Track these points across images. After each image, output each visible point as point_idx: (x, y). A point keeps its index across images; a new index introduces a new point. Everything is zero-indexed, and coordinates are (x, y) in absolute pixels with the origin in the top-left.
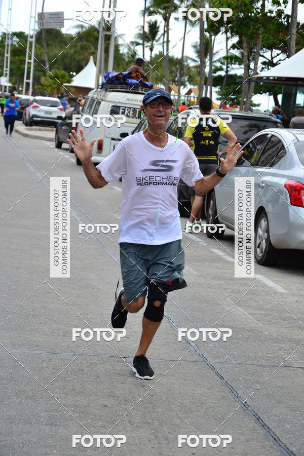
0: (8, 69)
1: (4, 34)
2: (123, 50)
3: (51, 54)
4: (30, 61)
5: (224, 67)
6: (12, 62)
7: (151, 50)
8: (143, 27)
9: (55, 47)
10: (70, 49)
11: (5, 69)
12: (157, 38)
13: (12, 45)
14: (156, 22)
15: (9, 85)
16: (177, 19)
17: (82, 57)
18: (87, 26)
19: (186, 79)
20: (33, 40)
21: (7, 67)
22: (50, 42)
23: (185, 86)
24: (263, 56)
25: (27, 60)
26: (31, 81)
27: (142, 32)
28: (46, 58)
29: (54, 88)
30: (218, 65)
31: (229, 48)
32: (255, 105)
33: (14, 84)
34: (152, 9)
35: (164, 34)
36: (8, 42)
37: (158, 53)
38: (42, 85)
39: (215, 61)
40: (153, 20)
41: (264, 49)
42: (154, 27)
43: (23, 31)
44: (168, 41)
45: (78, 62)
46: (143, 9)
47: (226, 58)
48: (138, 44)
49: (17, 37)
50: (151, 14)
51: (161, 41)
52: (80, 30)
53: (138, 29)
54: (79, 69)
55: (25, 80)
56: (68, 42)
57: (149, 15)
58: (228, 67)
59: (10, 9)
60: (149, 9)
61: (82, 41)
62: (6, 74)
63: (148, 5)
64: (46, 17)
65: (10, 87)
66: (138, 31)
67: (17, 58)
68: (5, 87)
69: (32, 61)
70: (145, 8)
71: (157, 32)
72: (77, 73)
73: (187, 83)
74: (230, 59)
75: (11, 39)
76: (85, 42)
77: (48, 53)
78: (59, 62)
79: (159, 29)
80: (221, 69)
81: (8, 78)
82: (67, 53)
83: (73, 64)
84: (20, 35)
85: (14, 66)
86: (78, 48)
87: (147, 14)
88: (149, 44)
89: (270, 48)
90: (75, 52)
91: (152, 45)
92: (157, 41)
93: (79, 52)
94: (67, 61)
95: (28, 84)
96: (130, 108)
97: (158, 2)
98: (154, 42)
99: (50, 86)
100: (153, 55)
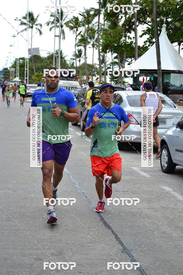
0: (18, 74)
1: (16, 59)
2: (68, 62)
3: (37, 66)
4: (27, 69)
5: (111, 67)
6: (20, 70)
8: (75, 52)
9: (38, 63)
10: (45, 63)
11: (17, 74)
12: (82, 56)
13: (20, 63)
15: (20, 80)
16: (90, 47)
19: (96, 73)
20: (28, 60)
21: (18, 73)
22: (36, 61)
23: (95, 76)
24: (128, 61)
25: (26, 69)
26: (28, 78)
27: (75, 54)
28: (34, 68)
29: (38, 81)
30: (109, 66)
31: (113, 59)
32: (126, 83)
33: (22, 80)
34: (79, 44)
35: (84, 54)
36: (18, 62)
37: (83, 63)
39: (108, 65)
40: (80, 49)
41: (128, 58)
42: (80, 51)
43: (24, 57)
44: (86, 58)
46: (75, 44)
47: (112, 63)
48: (74, 59)
49: (22, 60)
50: (78, 46)
51: (84, 57)
52: (48, 55)
55: (25, 78)
56: (44, 60)
57: (78, 47)
58: (113, 67)
59: (18, 48)
62: (18, 76)
63: (77, 42)
64: (32, 50)
65: (19, 81)
66: (73, 53)
67: (22, 68)
68: (18, 81)
69: (28, 69)
70: (76, 44)
73: (96, 75)
74: (114, 63)
75: (19, 61)
77: (35, 66)
78: (40, 69)
79: (82, 53)
80: (110, 68)
82: (44, 65)
84: (23, 59)
85: (21, 72)
87: (77, 46)
88: (78, 59)
89: (131, 58)
90: (47, 65)
91: (80, 59)
92: (82, 58)
95: (27, 80)
96: (65, 87)
97: (81, 41)
98: (81, 58)
99: (36, 79)
100: (81, 64)
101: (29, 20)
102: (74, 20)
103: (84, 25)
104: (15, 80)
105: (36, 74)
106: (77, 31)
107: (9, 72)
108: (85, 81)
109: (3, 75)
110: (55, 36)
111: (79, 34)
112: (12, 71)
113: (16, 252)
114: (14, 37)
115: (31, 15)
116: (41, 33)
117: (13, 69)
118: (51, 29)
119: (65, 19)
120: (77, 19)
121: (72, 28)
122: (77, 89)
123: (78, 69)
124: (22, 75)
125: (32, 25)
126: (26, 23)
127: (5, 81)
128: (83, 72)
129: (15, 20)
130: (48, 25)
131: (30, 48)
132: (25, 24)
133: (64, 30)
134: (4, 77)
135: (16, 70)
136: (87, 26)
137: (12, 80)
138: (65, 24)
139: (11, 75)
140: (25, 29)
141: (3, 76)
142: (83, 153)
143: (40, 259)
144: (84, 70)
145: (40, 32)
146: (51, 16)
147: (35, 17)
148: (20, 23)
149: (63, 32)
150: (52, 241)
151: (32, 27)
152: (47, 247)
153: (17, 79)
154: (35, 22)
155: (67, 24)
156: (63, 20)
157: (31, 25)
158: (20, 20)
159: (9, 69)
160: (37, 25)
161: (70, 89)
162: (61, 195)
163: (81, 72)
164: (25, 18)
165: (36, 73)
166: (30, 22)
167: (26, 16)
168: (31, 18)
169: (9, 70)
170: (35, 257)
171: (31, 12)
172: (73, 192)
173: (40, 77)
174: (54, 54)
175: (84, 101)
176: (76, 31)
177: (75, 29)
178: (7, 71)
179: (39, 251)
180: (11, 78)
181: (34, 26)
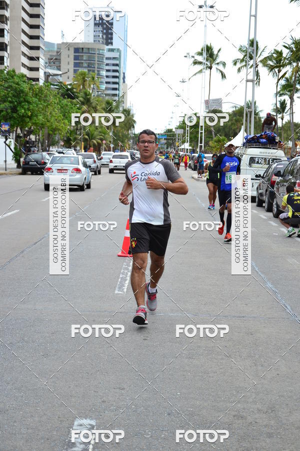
0: (189, 138)
6: (191, 133)
7: (282, 119)
8: (276, 104)
11: (186, 138)
12: (285, 111)
14: (284, 100)
15: (191, 148)
16: (298, 97)
17: (236, 127)
18: (239, 106)
25: (200, 131)
26: (203, 145)
27: (275, 108)
35: (290, 108)
38: (212, 147)
40: (283, 100)
42: (283, 104)
44: (293, 113)
45: (234, 130)
46: (276, 92)
50: (281, 95)
51: (289, 112)
52: (234, 109)
53: (273, 106)
54: (235, 135)
55: (199, 144)
60: (279, 92)
61: (236, 116)
62: (188, 141)
63: (279, 90)
64: (211, 102)
66: (273, 107)
68: (187, 149)
69: (203, 131)
71: (285, 107)
72: (234, 137)
76: (238, 117)
79: (287, 105)
81: (188, 144)
83: (230, 132)
85: (192, 136)
86: (234, 121)
87: (278, 95)
88: (281, 115)
90: (232, 124)
91: (283, 116)
92: (286, 113)
93: (235, 124)
94: (227, 130)
95: (201, 146)
96: (262, 158)
97: (284, 87)
98: (284, 114)
99: (215, 147)
100: (284, 123)
101: (206, 57)
102: (275, 55)
103: (290, 63)
104: (182, 147)
105: (215, 139)
106: (279, 72)
107: (174, 135)
108: (290, 149)
109: (165, 139)
110: (247, 81)
111: (283, 76)
112: (179, 134)
113: (206, 404)
114: (183, 82)
115: (209, 49)
116: (223, 76)
117: (181, 131)
118: (239, 70)
119: (261, 54)
120: (280, 54)
121: (271, 68)
122: (281, 161)
123: (279, 131)
124: (194, 140)
125: (211, 65)
126: (202, 61)
127: (167, 148)
128: (287, 135)
129: (186, 57)
130: (235, 64)
131: (208, 99)
132: (200, 63)
133: (259, 71)
134: (166, 143)
135: (184, 133)
136: (295, 64)
137: (178, 147)
138: (261, 61)
139: (177, 140)
140: (201, 71)
141: (165, 141)
142: (294, 260)
143: (242, 417)
144: (289, 132)
145: (222, 74)
146: (240, 50)
147: (215, 53)
148: (192, 62)
149: (257, 74)
150: (258, 391)
151: (211, 68)
152: (251, 400)
153: (187, 146)
154: (214, 60)
155: (264, 62)
156: (258, 56)
157: (209, 64)
158: (193, 57)
159: (174, 130)
160: (218, 64)
161: (271, 161)
162: (265, 323)
163: (284, 135)
164: (200, 54)
165: (215, 137)
166: (207, 60)
167: (202, 50)
168: (210, 54)
169: (174, 132)
170: (234, 413)
171: (209, 45)
172: (284, 319)
173: (222, 142)
174: (245, 108)
175: (293, 181)
176: (277, 72)
177: (277, 70)
178: (171, 134)
179: (239, 405)
180: (177, 144)
181: (214, 66)
